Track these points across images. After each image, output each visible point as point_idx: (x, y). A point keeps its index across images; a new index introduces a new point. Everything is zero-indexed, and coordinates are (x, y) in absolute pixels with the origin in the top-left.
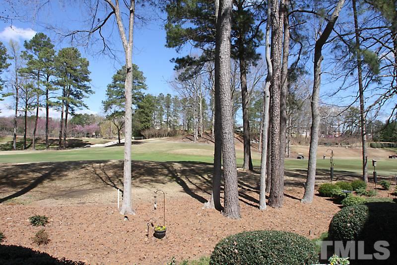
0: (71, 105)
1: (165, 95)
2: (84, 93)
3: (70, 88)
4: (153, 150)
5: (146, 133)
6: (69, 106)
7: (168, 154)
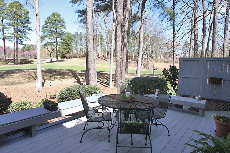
0: (20, 38)
1: (79, 33)
2: (27, 31)
3: (18, 28)
4: (70, 65)
5: (68, 55)
6: (19, 39)
7: (79, 67)
